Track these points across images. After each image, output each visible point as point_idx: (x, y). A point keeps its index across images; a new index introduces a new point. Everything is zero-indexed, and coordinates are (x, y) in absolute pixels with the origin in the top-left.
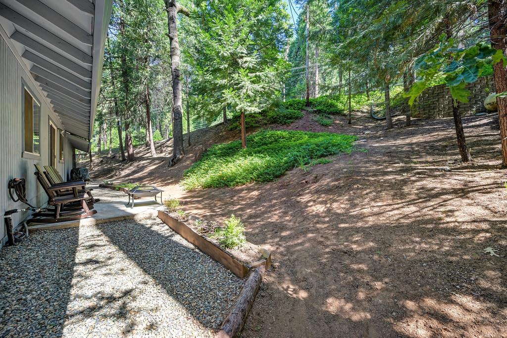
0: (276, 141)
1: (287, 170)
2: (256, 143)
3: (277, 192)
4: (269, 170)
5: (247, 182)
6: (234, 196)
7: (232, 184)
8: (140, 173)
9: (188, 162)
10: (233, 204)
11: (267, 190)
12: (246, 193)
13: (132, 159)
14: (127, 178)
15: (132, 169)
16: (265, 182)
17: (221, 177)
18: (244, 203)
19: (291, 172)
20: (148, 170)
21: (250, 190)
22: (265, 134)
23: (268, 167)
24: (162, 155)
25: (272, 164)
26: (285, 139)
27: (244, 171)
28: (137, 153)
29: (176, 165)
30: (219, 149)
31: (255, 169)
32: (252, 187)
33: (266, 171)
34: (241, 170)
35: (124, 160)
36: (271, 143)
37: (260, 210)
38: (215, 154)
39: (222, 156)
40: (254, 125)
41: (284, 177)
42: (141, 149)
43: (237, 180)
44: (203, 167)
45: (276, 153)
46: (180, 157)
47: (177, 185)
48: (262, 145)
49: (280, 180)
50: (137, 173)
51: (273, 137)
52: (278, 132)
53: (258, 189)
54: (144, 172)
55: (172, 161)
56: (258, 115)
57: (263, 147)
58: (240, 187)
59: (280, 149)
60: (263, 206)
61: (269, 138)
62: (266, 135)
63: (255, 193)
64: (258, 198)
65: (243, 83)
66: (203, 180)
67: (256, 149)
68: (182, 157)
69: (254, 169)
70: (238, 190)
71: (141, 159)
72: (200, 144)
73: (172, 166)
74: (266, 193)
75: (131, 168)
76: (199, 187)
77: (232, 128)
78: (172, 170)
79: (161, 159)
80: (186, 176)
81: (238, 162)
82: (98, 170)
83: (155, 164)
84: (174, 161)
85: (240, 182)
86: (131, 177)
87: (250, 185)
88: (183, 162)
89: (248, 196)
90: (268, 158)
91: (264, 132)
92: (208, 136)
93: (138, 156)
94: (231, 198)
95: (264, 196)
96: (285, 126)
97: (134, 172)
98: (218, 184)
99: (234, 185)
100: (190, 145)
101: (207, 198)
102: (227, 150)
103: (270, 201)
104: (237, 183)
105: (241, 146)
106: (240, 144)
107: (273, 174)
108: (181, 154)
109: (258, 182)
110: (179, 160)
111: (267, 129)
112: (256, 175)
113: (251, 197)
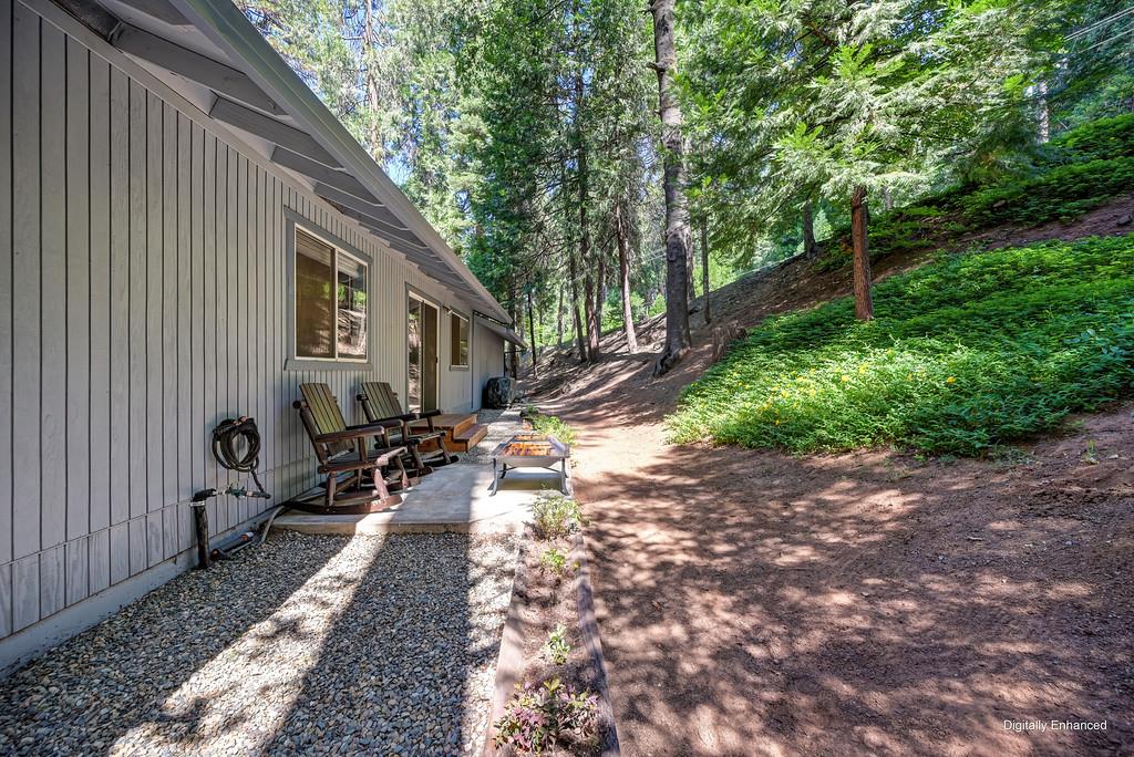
0: (1005, 285)
1: (1078, 410)
2: (915, 300)
3: (1012, 525)
4: (968, 404)
5: (859, 443)
6: (798, 496)
7: (800, 442)
8: (600, 390)
9: (697, 366)
10: (786, 531)
11: (951, 502)
12: (848, 491)
13: (596, 357)
14: (576, 399)
15: (591, 378)
16: (944, 459)
17: (769, 416)
18: (832, 539)
19: (1107, 422)
20: (614, 383)
21: (868, 480)
22: (952, 267)
23: (958, 393)
24: (648, 349)
25: (983, 380)
26: (1052, 275)
27: (853, 399)
28: (607, 346)
29: (671, 371)
30: (783, 328)
31: (898, 395)
32: (877, 470)
33: (951, 408)
34: (841, 398)
35: (584, 360)
36: (978, 297)
37: (901, 618)
38: (765, 343)
39: (787, 348)
40: (907, 244)
41: (1061, 447)
42: (615, 337)
43: (819, 432)
44: (727, 381)
45: (1009, 332)
46: (681, 353)
47: (659, 427)
48: (940, 304)
49: (1034, 459)
50: (594, 389)
51: (993, 273)
52: (1018, 253)
53: (903, 484)
54: (607, 387)
55: (662, 361)
56: (923, 210)
57: (943, 311)
58: (828, 461)
59: (1032, 316)
60: (921, 594)
61: (970, 279)
62: (956, 271)
63: (891, 501)
64: (896, 534)
65: (849, 96)
66: (718, 419)
67: (911, 321)
68: (686, 354)
69: (891, 397)
70: (820, 471)
71: (612, 357)
72: (735, 318)
73: (662, 374)
74: (946, 517)
75: (590, 376)
76: (707, 439)
77: (828, 265)
78: (659, 384)
79: (644, 357)
80: (683, 402)
81: (834, 368)
82: (544, 380)
83: (632, 370)
84: (666, 363)
85: (832, 442)
86: (583, 398)
87: (871, 458)
88: (685, 366)
89: (855, 510)
90: (962, 354)
91: (948, 260)
92: (756, 295)
93: (608, 350)
94: (787, 500)
95: (933, 533)
96: (1054, 229)
97: (592, 387)
98: (755, 439)
99: (807, 449)
100: (709, 323)
101: (711, 483)
102: (804, 329)
103: (971, 568)
104: (820, 441)
105: (853, 315)
106: (850, 308)
107: (990, 425)
108: (684, 346)
109: (908, 452)
110: (677, 360)
111: (963, 249)
112: (897, 422)
113: (867, 517)
